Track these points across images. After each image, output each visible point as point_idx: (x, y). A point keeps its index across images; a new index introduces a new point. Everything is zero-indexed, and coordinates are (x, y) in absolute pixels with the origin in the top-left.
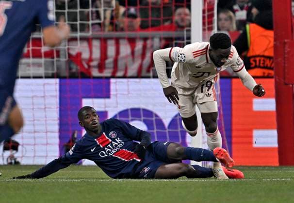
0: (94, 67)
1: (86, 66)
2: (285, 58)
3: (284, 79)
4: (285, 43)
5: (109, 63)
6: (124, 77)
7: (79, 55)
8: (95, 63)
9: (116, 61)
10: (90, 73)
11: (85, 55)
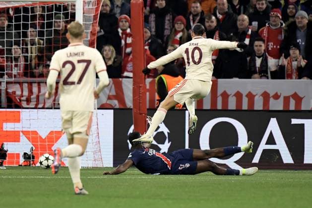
0: (23, 101)
1: (19, 101)
2: (140, 96)
3: (139, 110)
4: (140, 87)
5: (34, 98)
6: (43, 108)
7: (14, 93)
8: (24, 98)
9: (38, 97)
10: (21, 105)
11: (19, 93)
